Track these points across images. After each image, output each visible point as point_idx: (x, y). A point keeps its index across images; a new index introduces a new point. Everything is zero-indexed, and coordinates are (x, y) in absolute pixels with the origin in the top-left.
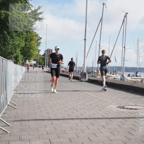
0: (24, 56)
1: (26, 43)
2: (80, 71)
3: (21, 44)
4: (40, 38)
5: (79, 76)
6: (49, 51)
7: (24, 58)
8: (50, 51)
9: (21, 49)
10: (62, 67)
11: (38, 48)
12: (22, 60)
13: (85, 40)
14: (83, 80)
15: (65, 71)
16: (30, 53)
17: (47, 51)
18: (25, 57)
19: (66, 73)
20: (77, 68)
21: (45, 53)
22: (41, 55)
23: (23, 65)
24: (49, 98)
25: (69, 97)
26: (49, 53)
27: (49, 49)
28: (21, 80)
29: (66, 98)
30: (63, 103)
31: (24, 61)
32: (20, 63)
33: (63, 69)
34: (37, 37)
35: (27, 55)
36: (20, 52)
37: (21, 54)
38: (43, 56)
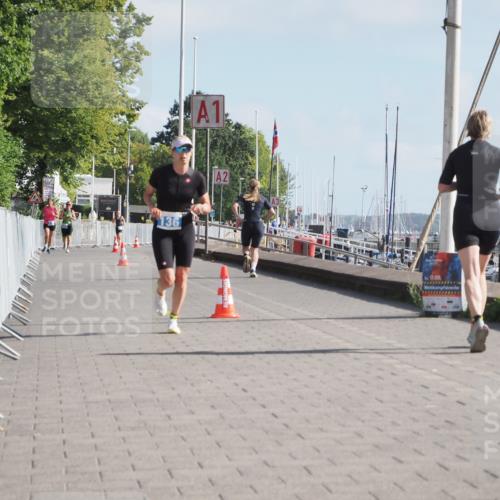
0: (31, 145)
2: (419, 242)
3: (8, 64)
4: (143, 21)
5: (413, 278)
6: (203, 104)
7: (29, 161)
8: (211, 111)
9: (13, 97)
10: (291, 214)
12: (20, 176)
13: (449, 25)
14: (440, 302)
15: (310, 246)
16: (73, 121)
17: (188, 106)
18: (36, 154)
19: (319, 256)
20: (398, 221)
22: (150, 137)
23: (29, 207)
24: (210, 429)
25: (344, 426)
26: (199, 121)
27: (198, 93)
28: (14, 307)
29: (321, 430)
30: (305, 463)
31: (31, 179)
32: (8, 192)
33: (298, 233)
34: (115, 10)
35: (50, 138)
36: (6, 121)
37: (8, 129)
38: (158, 144)
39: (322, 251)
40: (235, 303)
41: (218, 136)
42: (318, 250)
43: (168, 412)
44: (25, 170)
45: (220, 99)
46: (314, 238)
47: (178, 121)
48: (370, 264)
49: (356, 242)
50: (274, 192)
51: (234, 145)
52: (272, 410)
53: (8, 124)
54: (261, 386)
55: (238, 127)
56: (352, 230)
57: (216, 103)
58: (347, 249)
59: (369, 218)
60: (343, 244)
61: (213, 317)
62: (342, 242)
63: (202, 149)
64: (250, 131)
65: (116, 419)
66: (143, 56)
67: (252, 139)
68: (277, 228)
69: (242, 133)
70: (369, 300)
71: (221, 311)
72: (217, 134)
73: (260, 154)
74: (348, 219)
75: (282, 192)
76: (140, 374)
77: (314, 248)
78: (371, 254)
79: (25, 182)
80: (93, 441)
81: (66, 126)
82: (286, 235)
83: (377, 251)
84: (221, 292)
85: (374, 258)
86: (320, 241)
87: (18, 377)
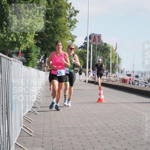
0: (42, 50)
1: (47, 21)
4: (76, 12)
6: (95, 37)
7: (42, 54)
8: (97, 39)
9: (37, 35)
10: (122, 70)
11: (71, 32)
12: (39, 58)
15: (127, 80)
17: (90, 38)
19: (130, 83)
21: (85, 44)
22: (78, 47)
23: (42, 68)
24: (96, 137)
25: (138, 136)
26: (93, 42)
27: (93, 34)
28: (37, 98)
29: (131, 137)
30: (126, 148)
31: (42, 59)
32: (35, 64)
33: (123, 76)
34: (68, 8)
35: (48, 47)
36: (35, 42)
37: (35, 44)
38: (81, 49)
39: (131, 82)
40: (104, 98)
41: (99, 47)
42: (129, 82)
43: (84, 131)
44: (41, 57)
45: (100, 36)
46: (128, 78)
47: (87, 42)
48: (145, 86)
49: (141, 79)
50: (116, 64)
51: (104, 50)
52: (115, 131)
53: (36, 43)
54: (112, 124)
55: (105, 44)
56: (140, 75)
57: (99, 37)
58: (138, 81)
59: (145, 72)
60: (137, 80)
61: (97, 102)
62: (137, 79)
63: (94, 51)
64: (109, 45)
65: (68, 133)
66: (77, 23)
67: (110, 48)
68: (117, 75)
69: (106, 46)
70: (145, 97)
71: (100, 100)
72: (99, 46)
73: (112, 52)
74: (139, 72)
75: (118, 64)
76: (75, 119)
77: (128, 81)
78: (146, 83)
79: (41, 60)
80: (61, 140)
81: (53, 44)
82: (120, 77)
83: (148, 82)
84: (100, 94)
85: (147, 84)
86: (130, 79)
87: (38, 120)
